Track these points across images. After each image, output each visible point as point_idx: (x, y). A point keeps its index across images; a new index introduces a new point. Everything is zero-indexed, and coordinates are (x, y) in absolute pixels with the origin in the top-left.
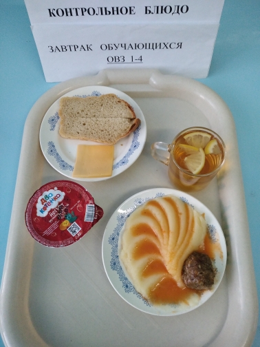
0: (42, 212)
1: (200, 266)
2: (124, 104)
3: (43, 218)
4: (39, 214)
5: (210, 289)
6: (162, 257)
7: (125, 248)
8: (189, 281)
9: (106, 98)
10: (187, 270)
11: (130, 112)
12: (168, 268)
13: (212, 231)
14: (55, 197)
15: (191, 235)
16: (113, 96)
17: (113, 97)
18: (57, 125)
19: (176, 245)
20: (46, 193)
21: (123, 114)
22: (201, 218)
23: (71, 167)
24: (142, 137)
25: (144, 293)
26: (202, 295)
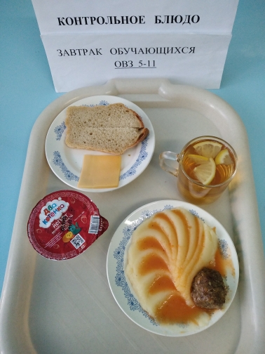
0: (44, 222)
2: (132, 113)
3: (46, 229)
4: (42, 225)
5: (221, 308)
6: (170, 273)
7: (130, 263)
8: (199, 299)
9: (113, 107)
10: (197, 287)
11: (138, 121)
12: (176, 284)
13: (223, 246)
14: (59, 207)
15: (201, 250)
16: (121, 106)
18: (63, 135)
19: (185, 261)
20: (50, 203)
21: (131, 124)
22: (212, 232)
23: (76, 177)
24: (150, 147)
25: (151, 311)
26: (213, 315)
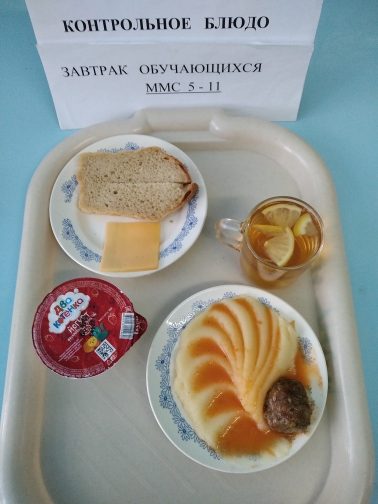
0: (56, 325)
1: (290, 400)
2: (173, 161)
3: (58, 335)
4: (52, 329)
5: (305, 432)
6: (235, 387)
7: (179, 376)
8: (275, 421)
9: (146, 153)
10: (272, 406)
11: (183, 173)
12: (243, 403)
13: (306, 346)
14: (76, 302)
15: (276, 354)
17: (157, 151)
18: (75, 194)
19: (254, 369)
20: (62, 298)
21: (173, 177)
22: (290, 328)
23: (97, 256)
24: (201, 210)
25: (210, 440)
26: (294, 441)
